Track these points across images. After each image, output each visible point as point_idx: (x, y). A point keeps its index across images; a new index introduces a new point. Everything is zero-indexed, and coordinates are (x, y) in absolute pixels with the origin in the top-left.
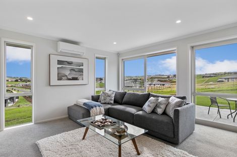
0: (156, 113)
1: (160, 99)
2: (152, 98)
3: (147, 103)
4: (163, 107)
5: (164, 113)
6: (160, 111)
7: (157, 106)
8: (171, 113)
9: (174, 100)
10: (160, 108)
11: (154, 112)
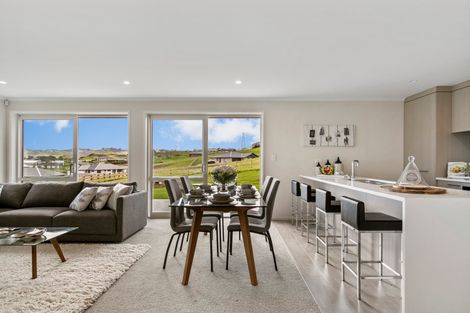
0: (93, 210)
1: (100, 189)
2: (86, 189)
3: (78, 198)
4: (104, 199)
5: (106, 207)
6: (98, 205)
7: (95, 199)
8: (113, 205)
9: (119, 188)
10: (100, 201)
11: (89, 207)
